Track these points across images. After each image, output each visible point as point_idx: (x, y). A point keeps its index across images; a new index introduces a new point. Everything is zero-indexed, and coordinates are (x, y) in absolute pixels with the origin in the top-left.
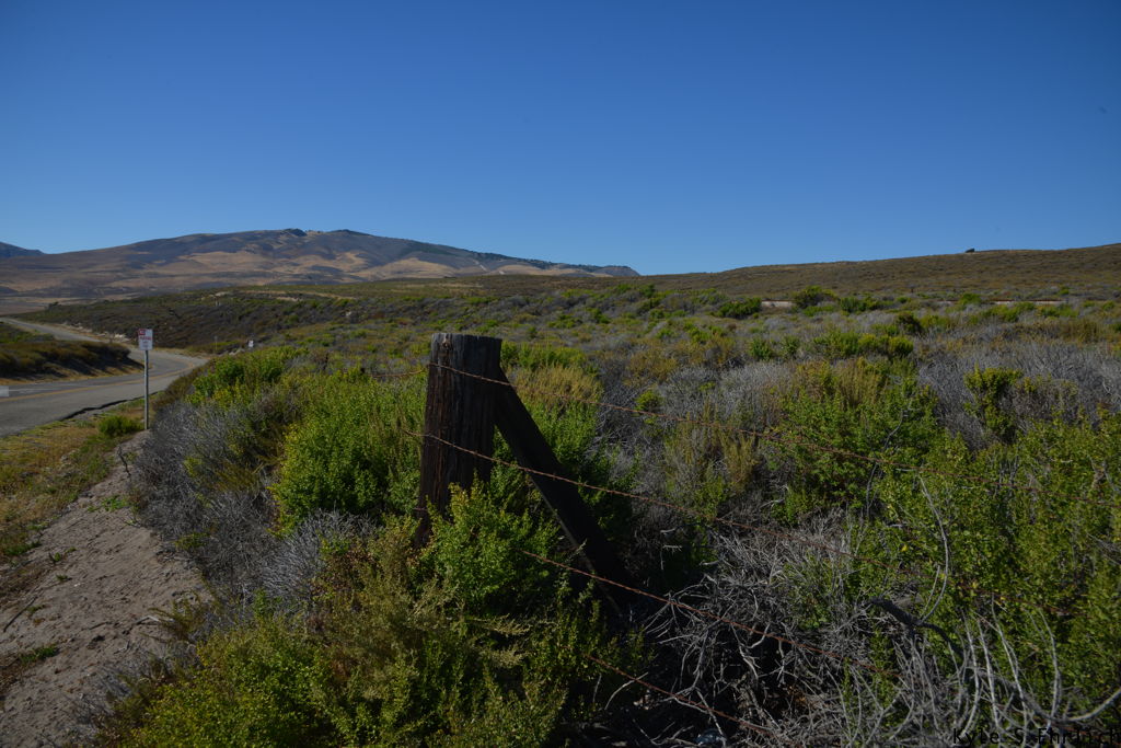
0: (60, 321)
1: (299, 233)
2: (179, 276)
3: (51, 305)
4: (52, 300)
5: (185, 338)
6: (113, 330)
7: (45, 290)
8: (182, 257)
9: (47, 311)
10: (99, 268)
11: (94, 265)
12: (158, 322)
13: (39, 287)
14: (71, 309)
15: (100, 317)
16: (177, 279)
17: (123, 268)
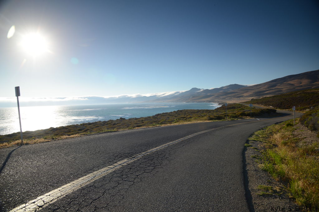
0: (255, 103)
2: (284, 88)
3: (252, 99)
4: (252, 98)
5: (290, 106)
6: (269, 105)
7: (249, 95)
8: (285, 83)
9: (251, 101)
10: (262, 88)
11: (260, 88)
12: (281, 102)
13: (247, 95)
14: (257, 100)
15: (265, 102)
16: (284, 89)
17: (268, 88)
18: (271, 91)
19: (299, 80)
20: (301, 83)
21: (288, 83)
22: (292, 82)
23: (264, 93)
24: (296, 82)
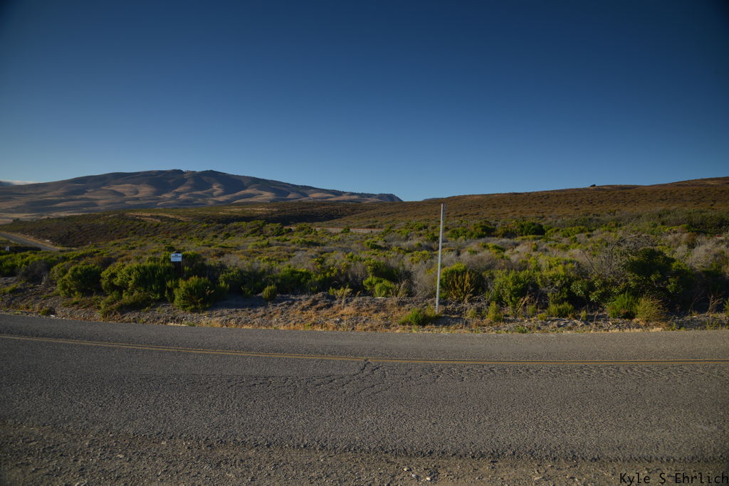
1: (180, 172)
2: (102, 200)
3: (15, 220)
4: (17, 216)
7: (13, 208)
8: (104, 188)
9: (11, 224)
10: (49, 194)
11: (46, 192)
13: (10, 207)
14: (27, 222)
16: (101, 202)
17: (66, 194)
18: (71, 203)
19: (134, 186)
20: (137, 192)
21: (110, 188)
22: (119, 189)
23: (53, 206)
24: (127, 190)
